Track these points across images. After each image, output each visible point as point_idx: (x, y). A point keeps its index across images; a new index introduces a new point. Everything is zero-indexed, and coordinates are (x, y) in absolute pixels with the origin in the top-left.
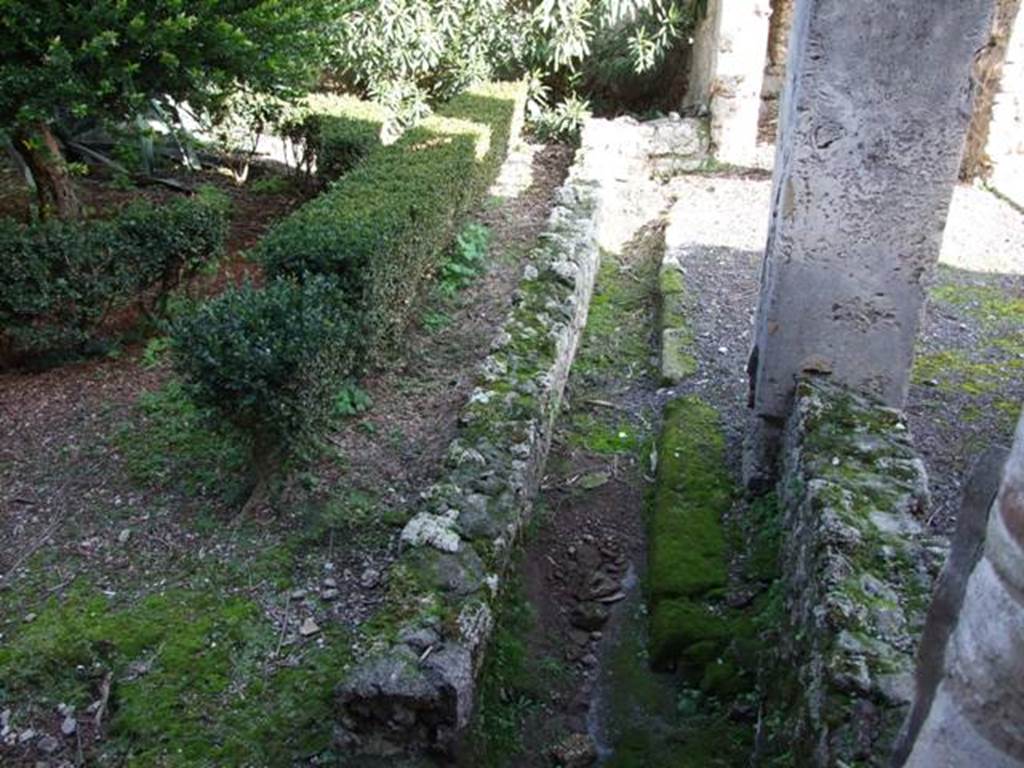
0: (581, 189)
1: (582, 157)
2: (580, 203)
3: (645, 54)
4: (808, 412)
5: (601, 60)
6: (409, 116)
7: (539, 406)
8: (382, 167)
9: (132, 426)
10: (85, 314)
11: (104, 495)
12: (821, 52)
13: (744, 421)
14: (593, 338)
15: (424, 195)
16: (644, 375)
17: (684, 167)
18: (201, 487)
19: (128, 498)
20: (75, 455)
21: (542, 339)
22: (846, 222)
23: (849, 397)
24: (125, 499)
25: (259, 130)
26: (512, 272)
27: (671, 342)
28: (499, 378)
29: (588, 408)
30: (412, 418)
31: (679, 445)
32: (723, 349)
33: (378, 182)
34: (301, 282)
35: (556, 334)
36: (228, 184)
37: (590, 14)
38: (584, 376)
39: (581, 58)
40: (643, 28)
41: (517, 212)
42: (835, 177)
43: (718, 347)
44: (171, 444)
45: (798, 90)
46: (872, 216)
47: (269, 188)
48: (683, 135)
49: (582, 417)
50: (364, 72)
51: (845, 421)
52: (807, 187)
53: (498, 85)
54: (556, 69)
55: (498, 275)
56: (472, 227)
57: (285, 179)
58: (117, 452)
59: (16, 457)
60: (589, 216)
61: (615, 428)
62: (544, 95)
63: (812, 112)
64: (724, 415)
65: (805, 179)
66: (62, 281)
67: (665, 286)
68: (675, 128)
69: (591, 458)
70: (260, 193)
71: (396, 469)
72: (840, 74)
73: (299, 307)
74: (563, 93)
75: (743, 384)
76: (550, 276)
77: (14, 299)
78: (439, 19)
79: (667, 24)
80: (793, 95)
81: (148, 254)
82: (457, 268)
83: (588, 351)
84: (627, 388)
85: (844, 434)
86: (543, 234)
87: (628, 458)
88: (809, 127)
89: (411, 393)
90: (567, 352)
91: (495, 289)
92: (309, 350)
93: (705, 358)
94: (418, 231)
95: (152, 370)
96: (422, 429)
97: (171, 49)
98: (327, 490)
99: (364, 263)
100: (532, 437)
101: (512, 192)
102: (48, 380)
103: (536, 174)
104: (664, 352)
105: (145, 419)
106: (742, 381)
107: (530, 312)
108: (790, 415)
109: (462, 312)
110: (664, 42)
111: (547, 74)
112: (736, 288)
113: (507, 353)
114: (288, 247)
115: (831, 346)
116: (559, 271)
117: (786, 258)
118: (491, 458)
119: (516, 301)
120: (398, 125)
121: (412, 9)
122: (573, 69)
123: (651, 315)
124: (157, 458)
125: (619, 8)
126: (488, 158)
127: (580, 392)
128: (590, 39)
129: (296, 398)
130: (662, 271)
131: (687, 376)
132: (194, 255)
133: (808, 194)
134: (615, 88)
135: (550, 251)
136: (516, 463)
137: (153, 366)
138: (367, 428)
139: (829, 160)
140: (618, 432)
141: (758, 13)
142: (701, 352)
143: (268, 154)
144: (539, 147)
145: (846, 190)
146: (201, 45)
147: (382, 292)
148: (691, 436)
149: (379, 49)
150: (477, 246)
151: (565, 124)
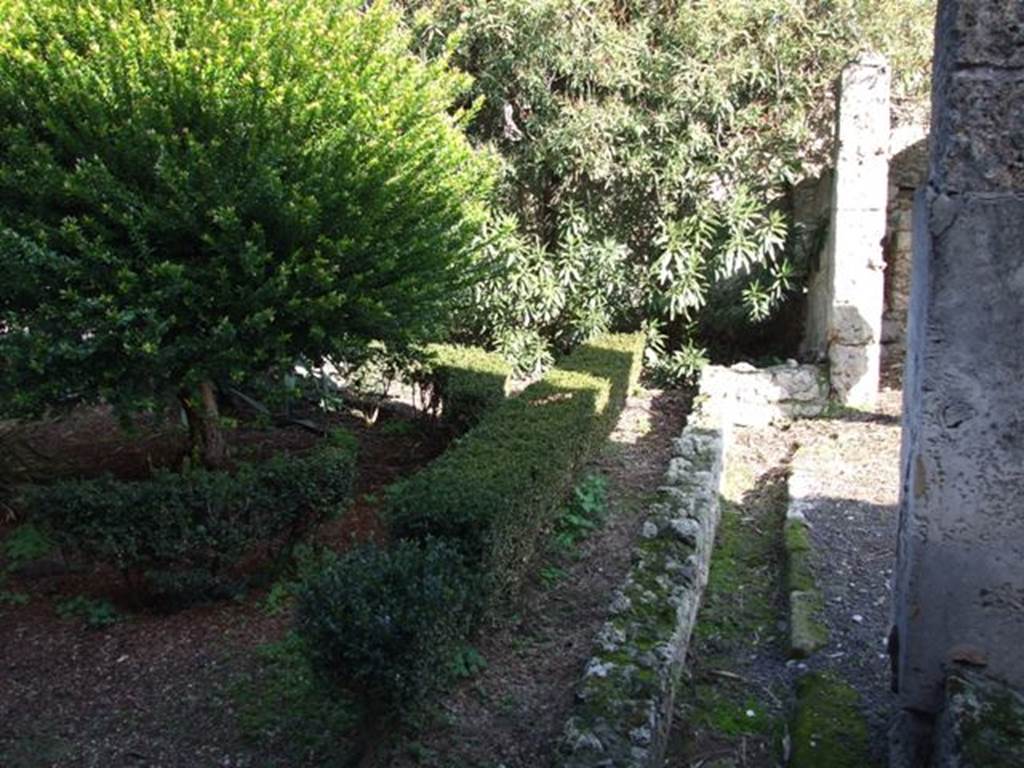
0: (699, 439)
1: (700, 405)
2: (698, 454)
3: (760, 305)
4: (963, 714)
5: (716, 309)
6: (530, 362)
7: (659, 682)
8: (505, 424)
9: (250, 678)
10: (217, 558)
11: (214, 754)
12: (942, 336)
13: (888, 705)
14: (715, 597)
15: (545, 454)
16: (772, 643)
17: (804, 412)
18: (309, 751)
19: (236, 759)
20: (192, 706)
21: (662, 604)
22: (987, 503)
23: (1011, 695)
24: (234, 760)
25: (391, 378)
26: (630, 523)
27: (800, 608)
28: (618, 648)
29: (711, 679)
30: (525, 682)
31: (814, 732)
32: (858, 618)
33: (501, 440)
34: (423, 546)
35: (677, 600)
36: (359, 426)
37: (705, 268)
38: (706, 641)
39: (697, 307)
40: (757, 282)
41: (636, 459)
42: (969, 457)
43: (851, 615)
44: (284, 699)
45: (920, 371)
46: (1014, 498)
47: (397, 430)
48: (802, 382)
49: (706, 688)
50: (489, 323)
51: (1009, 727)
52: (939, 466)
53: (616, 337)
54: (672, 318)
55: (616, 527)
56: (591, 477)
57: (412, 421)
58: (231, 705)
59: (138, 705)
60: (709, 468)
61: (742, 705)
62: (661, 343)
63: (938, 393)
64: (864, 697)
65: (936, 458)
66: (202, 528)
67: (790, 543)
68: (794, 375)
69: (717, 740)
70: (387, 436)
71: (508, 741)
72: (963, 356)
73: (420, 572)
74: (681, 340)
75: (883, 660)
76: (669, 533)
77: (158, 544)
78: (561, 275)
79: (781, 278)
80: (916, 372)
81: (282, 504)
82: (575, 520)
83: (709, 612)
84: (754, 657)
85: (1011, 744)
86: (663, 488)
87: (757, 742)
88: (935, 407)
89: (526, 655)
90: (688, 618)
91: (613, 541)
92: (427, 618)
93: (838, 627)
94: (538, 490)
95: (273, 617)
96: (535, 696)
97: (321, 323)
98: (436, 764)
99: (484, 526)
100: (652, 721)
101: (630, 438)
102: (175, 622)
103: (653, 421)
104: (793, 617)
105: (261, 670)
106: (882, 656)
107: (649, 573)
108: (942, 711)
109: (579, 566)
110: (778, 295)
111: (664, 324)
112: (867, 547)
113: (625, 618)
114: (413, 508)
115: (982, 635)
116: (679, 529)
117: (922, 538)
118: (608, 743)
119: (635, 560)
120: (520, 372)
121: (536, 268)
122: (689, 318)
123: (776, 574)
124: (270, 715)
125: (734, 264)
126: (607, 410)
127: (702, 659)
128: (706, 291)
129: (411, 668)
130: (788, 525)
131: (818, 647)
132: (324, 505)
133: (941, 473)
134: (731, 333)
135: (669, 506)
136: (635, 750)
137: (273, 612)
138: (480, 693)
139: (960, 439)
140: (745, 710)
141: (871, 266)
142: (834, 621)
143: (397, 397)
144: (657, 392)
145: (982, 470)
146: (347, 316)
147: (501, 553)
148: (828, 721)
149: (505, 303)
150: (595, 495)
151: (682, 370)
